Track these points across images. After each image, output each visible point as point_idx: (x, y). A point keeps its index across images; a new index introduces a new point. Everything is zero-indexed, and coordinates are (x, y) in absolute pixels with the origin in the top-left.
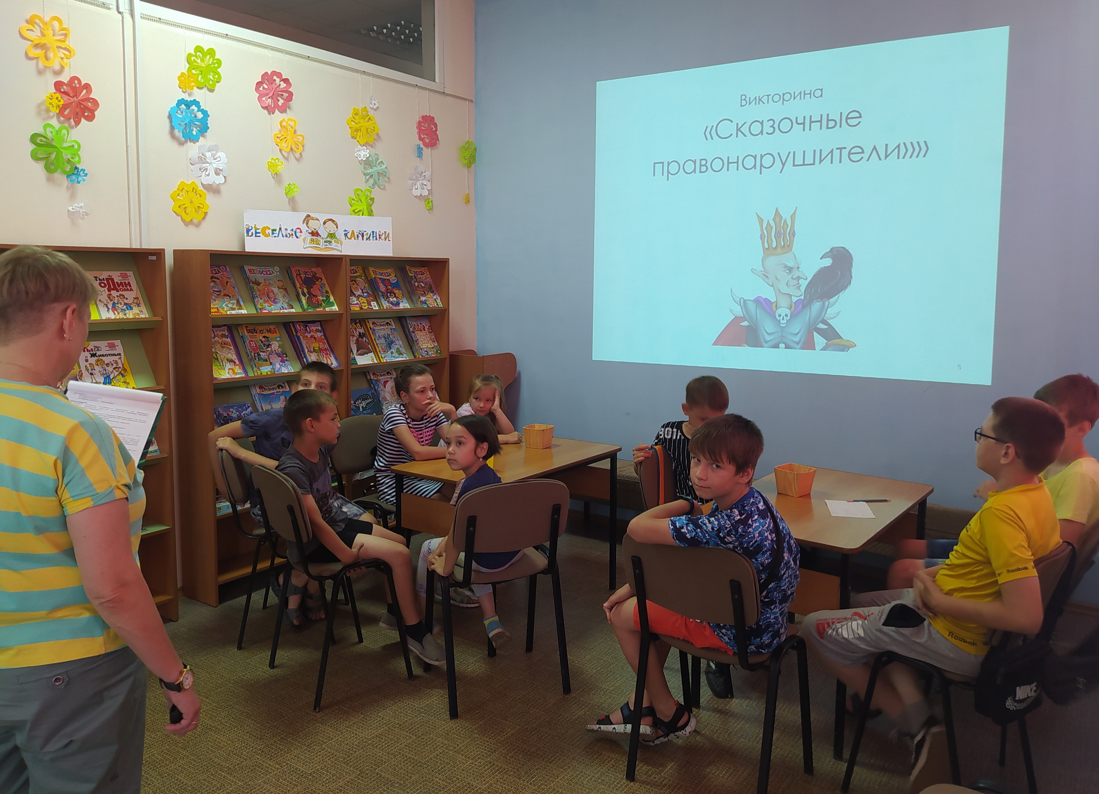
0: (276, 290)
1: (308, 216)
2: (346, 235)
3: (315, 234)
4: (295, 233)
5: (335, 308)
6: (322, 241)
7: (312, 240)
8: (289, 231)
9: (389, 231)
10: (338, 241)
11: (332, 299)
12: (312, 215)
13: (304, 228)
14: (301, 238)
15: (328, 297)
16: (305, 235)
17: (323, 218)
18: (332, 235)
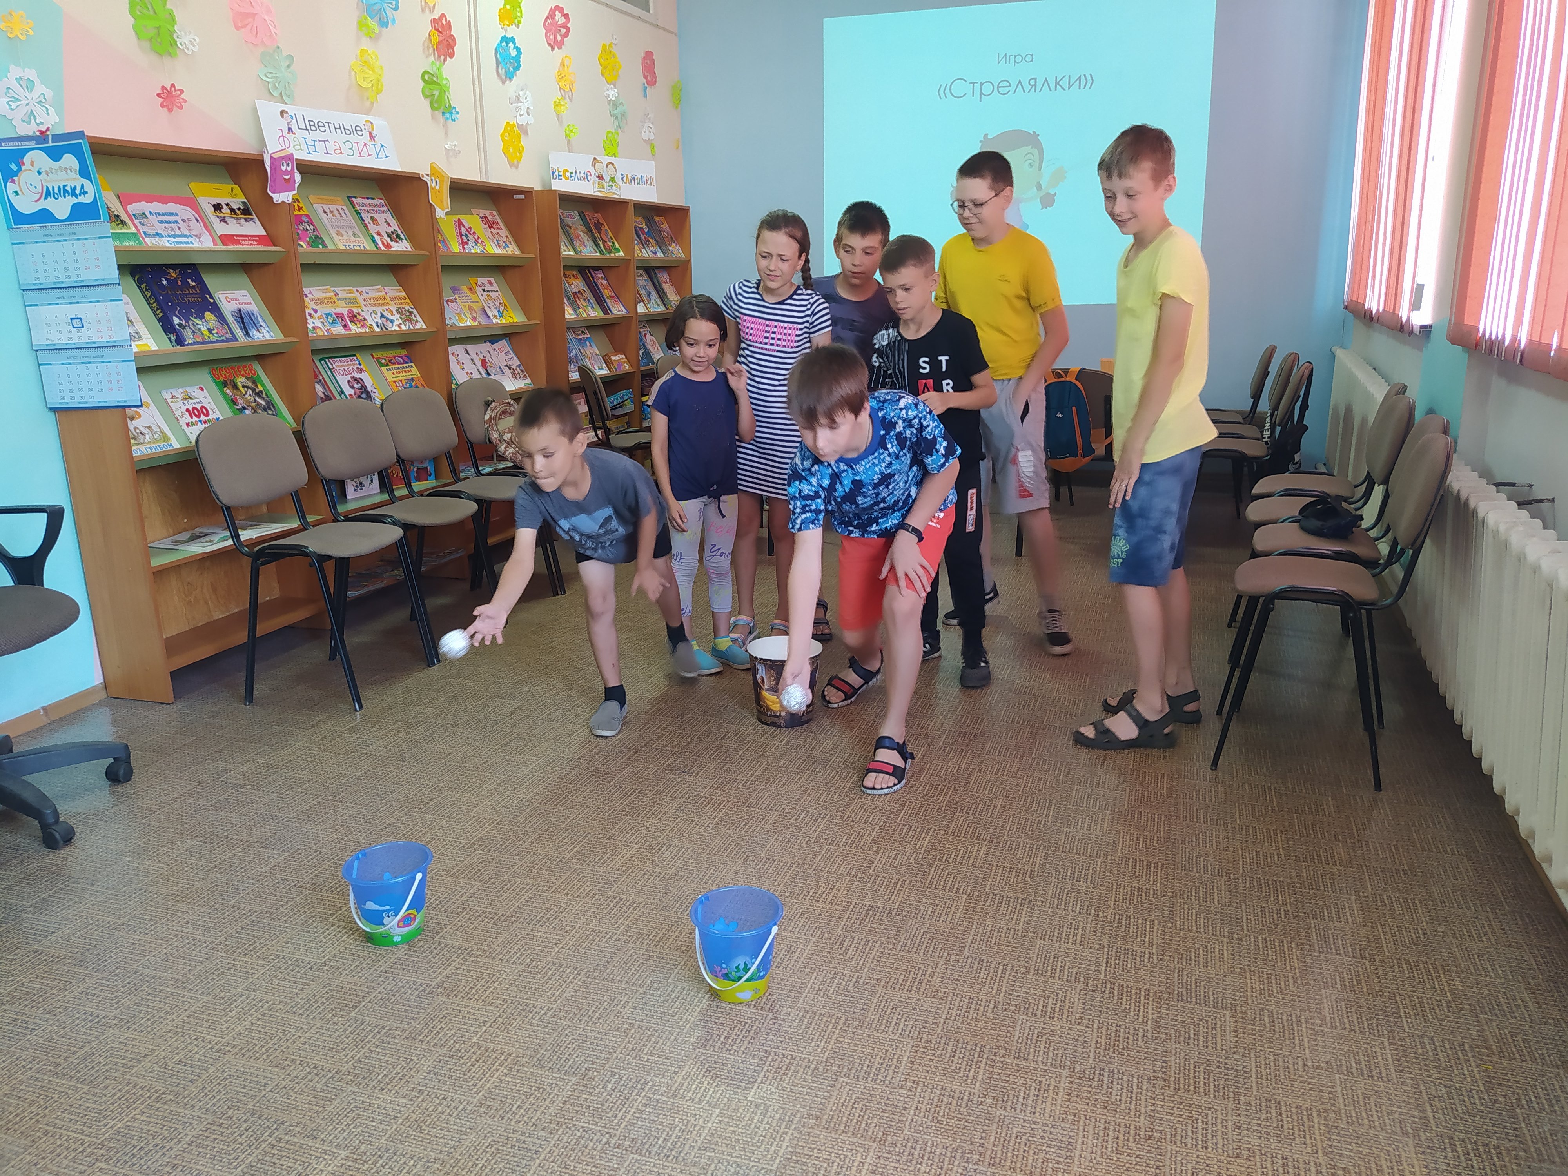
0: (581, 234)
1: (595, 159)
2: (622, 179)
3: (600, 177)
4: (585, 178)
5: (621, 254)
6: (606, 185)
7: (599, 184)
8: (582, 175)
9: (654, 176)
10: (618, 186)
11: (617, 246)
12: (598, 158)
13: (593, 172)
14: (591, 181)
15: (613, 243)
16: (594, 178)
17: (606, 160)
18: (612, 179)
